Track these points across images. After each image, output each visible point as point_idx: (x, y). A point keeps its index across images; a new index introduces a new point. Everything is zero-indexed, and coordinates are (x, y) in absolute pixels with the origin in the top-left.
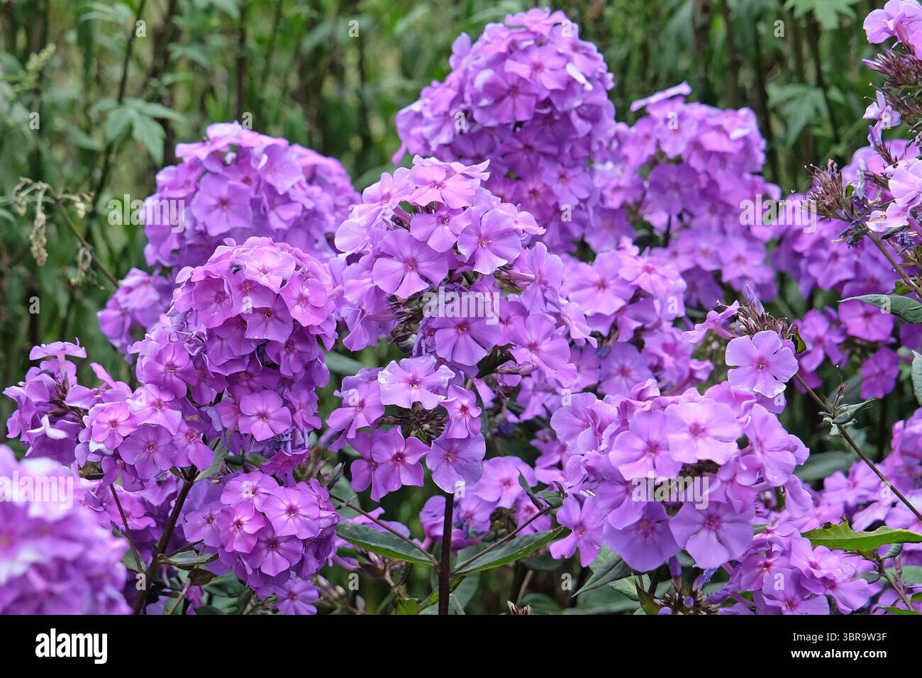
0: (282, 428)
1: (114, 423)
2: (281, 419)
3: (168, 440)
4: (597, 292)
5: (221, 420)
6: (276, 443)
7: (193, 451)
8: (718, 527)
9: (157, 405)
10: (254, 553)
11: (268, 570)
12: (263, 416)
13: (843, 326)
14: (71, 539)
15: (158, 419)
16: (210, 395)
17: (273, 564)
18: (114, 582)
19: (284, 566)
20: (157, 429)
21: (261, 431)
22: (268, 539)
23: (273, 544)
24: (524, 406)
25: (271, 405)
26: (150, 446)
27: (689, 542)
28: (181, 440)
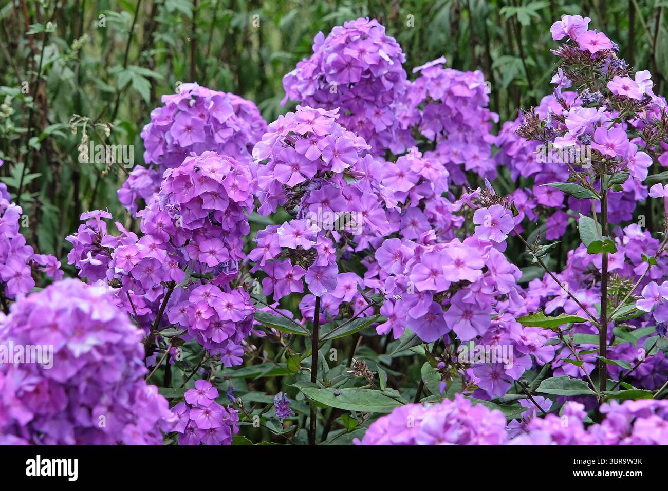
0: (224, 259)
1: (129, 257)
2: (223, 254)
3: (159, 267)
4: (398, 179)
5: (189, 255)
6: (220, 268)
7: (173, 272)
8: (471, 317)
9: (153, 247)
10: (208, 330)
11: (216, 340)
12: (213, 252)
13: (535, 199)
14: (115, 332)
15: (153, 255)
16: (182, 241)
17: (219, 336)
18: (139, 355)
19: (225, 337)
20: (153, 260)
21: (212, 261)
22: (216, 322)
23: (219, 325)
24: (357, 243)
25: (217, 246)
26: (149, 270)
27: (455, 326)
28: (167, 266)
